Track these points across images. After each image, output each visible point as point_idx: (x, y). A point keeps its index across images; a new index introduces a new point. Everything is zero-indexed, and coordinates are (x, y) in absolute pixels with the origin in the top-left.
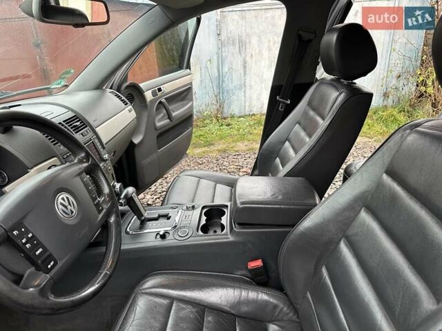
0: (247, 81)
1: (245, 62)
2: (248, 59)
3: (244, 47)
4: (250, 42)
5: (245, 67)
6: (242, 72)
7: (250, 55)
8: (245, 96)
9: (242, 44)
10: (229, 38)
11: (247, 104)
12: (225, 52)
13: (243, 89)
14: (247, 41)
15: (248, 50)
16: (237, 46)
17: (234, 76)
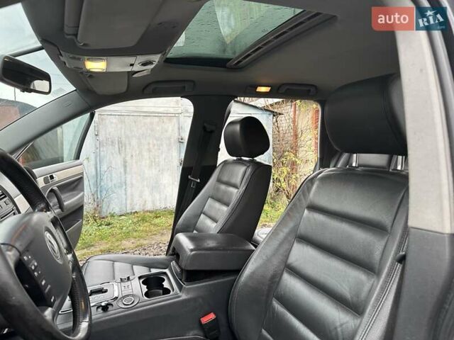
0: (128, 180)
1: (125, 162)
2: (128, 158)
3: (123, 148)
4: (130, 144)
5: (125, 166)
6: (122, 170)
7: (129, 156)
8: (126, 194)
9: (121, 145)
10: (107, 139)
11: (128, 202)
12: (103, 151)
13: (124, 187)
14: (127, 142)
15: (128, 150)
16: (117, 146)
17: (114, 175)
